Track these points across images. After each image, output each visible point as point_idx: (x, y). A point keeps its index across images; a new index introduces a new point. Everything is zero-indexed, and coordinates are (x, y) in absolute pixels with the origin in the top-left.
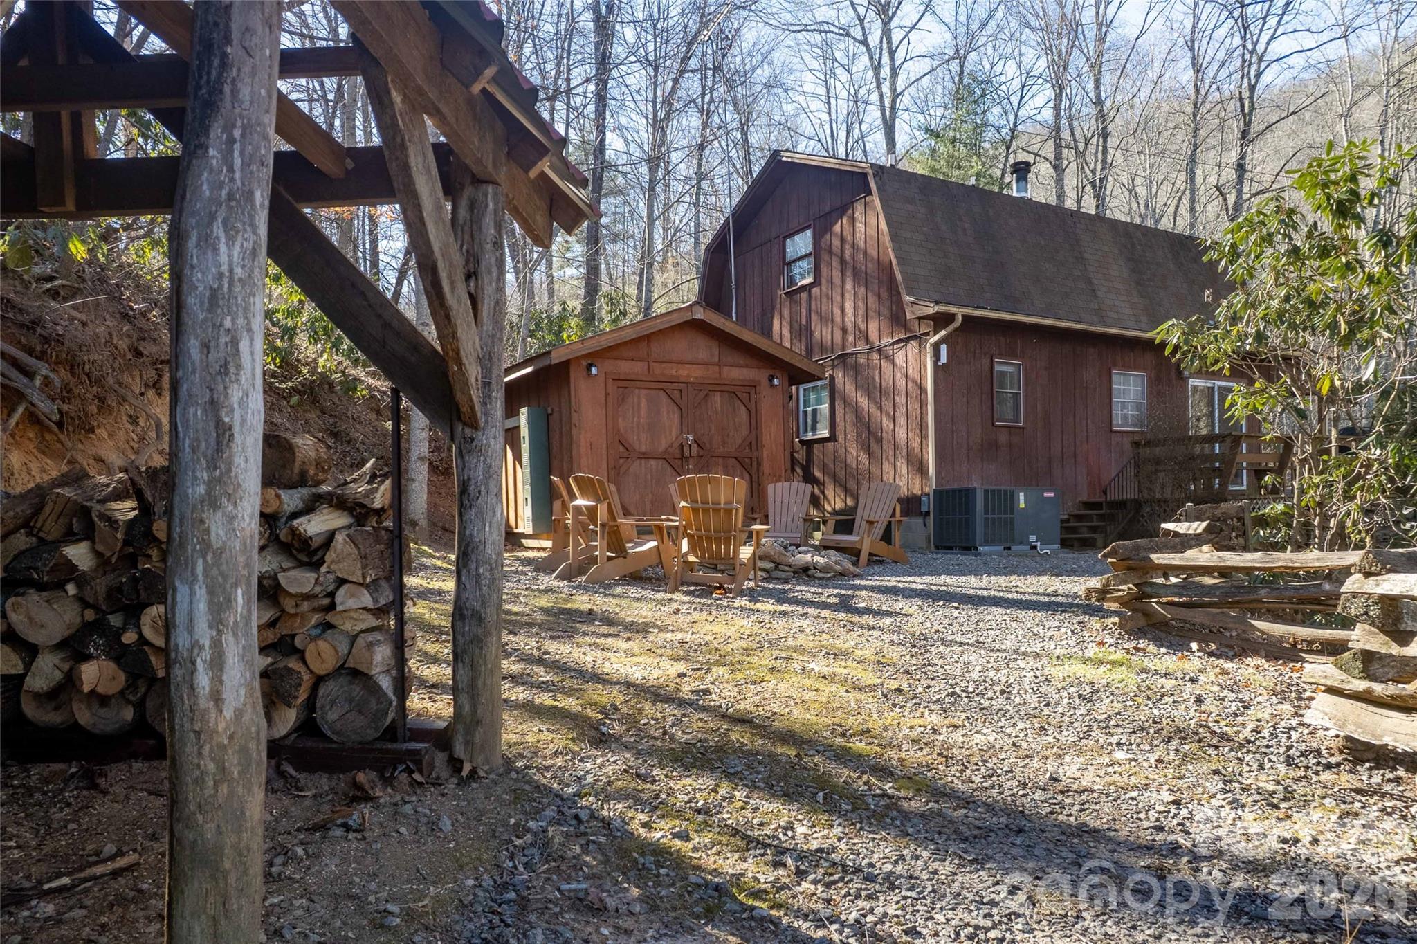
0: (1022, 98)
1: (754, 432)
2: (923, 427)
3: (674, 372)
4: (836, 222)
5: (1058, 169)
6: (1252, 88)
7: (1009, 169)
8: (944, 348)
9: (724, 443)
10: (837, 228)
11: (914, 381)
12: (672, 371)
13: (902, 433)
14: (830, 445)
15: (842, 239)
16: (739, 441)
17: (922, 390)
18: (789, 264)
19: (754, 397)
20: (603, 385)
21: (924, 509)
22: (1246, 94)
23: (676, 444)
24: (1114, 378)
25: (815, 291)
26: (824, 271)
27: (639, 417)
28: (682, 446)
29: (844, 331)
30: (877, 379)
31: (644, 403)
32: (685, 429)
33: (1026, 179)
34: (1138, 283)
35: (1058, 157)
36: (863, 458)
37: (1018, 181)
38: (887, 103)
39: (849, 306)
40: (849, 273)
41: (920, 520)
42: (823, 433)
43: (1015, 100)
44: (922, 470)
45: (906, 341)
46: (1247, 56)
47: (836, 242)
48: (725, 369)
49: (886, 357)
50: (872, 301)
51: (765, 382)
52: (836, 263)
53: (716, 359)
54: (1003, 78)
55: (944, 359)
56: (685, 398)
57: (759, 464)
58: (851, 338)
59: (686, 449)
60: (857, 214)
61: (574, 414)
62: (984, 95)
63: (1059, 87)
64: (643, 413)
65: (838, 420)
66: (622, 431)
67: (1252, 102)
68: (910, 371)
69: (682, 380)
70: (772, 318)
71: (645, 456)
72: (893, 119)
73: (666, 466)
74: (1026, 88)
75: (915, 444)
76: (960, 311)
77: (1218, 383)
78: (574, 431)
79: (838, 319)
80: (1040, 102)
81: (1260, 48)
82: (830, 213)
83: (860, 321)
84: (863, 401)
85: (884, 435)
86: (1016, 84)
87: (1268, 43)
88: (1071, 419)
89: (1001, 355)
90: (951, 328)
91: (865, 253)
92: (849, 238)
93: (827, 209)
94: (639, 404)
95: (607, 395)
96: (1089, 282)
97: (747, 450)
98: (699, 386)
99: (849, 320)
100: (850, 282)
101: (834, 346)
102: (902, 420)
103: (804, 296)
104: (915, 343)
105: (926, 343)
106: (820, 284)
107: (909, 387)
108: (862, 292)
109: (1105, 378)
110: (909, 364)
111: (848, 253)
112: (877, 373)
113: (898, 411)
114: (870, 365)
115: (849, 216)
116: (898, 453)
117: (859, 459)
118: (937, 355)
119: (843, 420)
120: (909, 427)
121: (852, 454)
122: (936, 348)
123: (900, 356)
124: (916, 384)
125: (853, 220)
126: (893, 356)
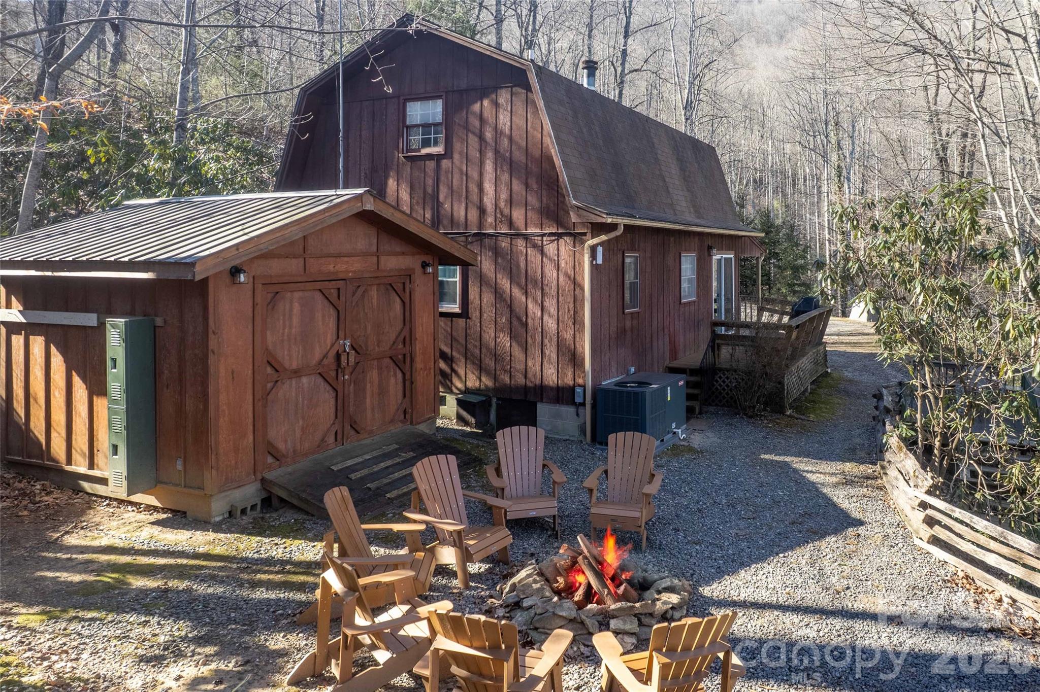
1: (407, 327)
2: (577, 321)
3: (331, 267)
4: (476, 102)
7: (581, 65)
8: (600, 250)
9: (379, 342)
10: (476, 108)
11: (567, 275)
12: (330, 267)
13: (551, 324)
14: (461, 322)
15: (482, 120)
16: (393, 336)
17: (576, 284)
18: (408, 127)
19: (408, 286)
20: (250, 293)
21: (579, 400)
23: (332, 353)
24: (683, 259)
25: (445, 163)
26: (457, 146)
27: (291, 327)
28: (338, 356)
29: (482, 211)
30: (522, 265)
31: (296, 308)
32: (341, 334)
33: (594, 75)
36: (505, 340)
39: (489, 187)
40: (490, 155)
41: (571, 410)
42: (455, 308)
44: (575, 360)
45: (559, 236)
47: (475, 122)
48: (383, 259)
49: (535, 246)
50: (517, 186)
51: (418, 270)
52: (473, 140)
53: (374, 249)
55: (600, 261)
56: (342, 298)
57: (412, 360)
58: (490, 220)
59: (344, 358)
60: (503, 100)
61: (211, 336)
64: (295, 320)
65: (471, 297)
66: (270, 347)
68: (563, 264)
69: (341, 276)
70: (386, 178)
71: (297, 373)
73: (320, 380)
75: (568, 335)
76: (622, 221)
77: (724, 256)
78: (212, 359)
79: (475, 197)
82: (466, 91)
83: (502, 204)
84: (505, 283)
85: (530, 320)
89: (631, 251)
90: (613, 235)
91: (511, 139)
92: (491, 120)
93: (462, 87)
94: (291, 310)
95: (254, 306)
96: (664, 179)
97: (401, 346)
98: (359, 282)
99: (488, 201)
100: (491, 164)
101: (469, 223)
102: (552, 310)
103: (431, 165)
104: (568, 240)
105: (583, 242)
106: (452, 158)
107: (561, 280)
108: (505, 177)
109: (677, 261)
110: (561, 258)
111: (489, 135)
112: (522, 259)
113: (547, 300)
114: (514, 250)
115: (492, 101)
116: (546, 341)
117: (498, 340)
118: (593, 256)
119: (478, 297)
120: (561, 318)
121: (489, 334)
122: (593, 249)
123: (551, 249)
124: (570, 278)
125: (496, 105)
126: (542, 246)
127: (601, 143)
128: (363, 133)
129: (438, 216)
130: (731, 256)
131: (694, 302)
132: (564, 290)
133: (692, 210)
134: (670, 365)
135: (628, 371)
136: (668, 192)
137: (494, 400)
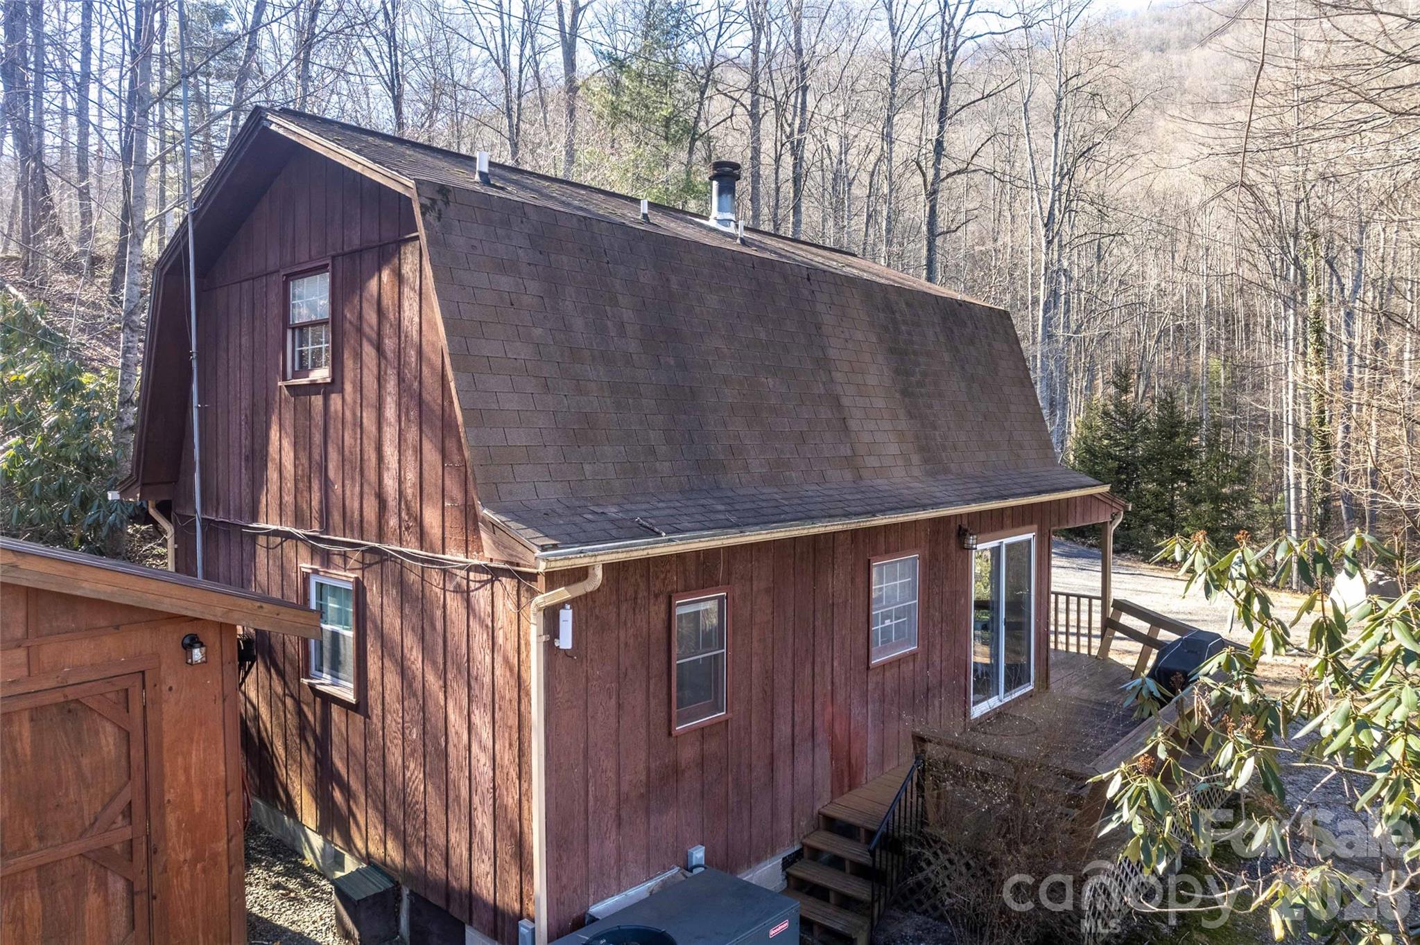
0: (719, 36)
1: (137, 779)
4: (370, 277)
5: (755, 117)
6: (950, 63)
8: (566, 616)
10: (373, 284)
14: (358, 720)
15: (380, 312)
18: (295, 328)
22: (944, 68)
24: (877, 573)
25: (334, 403)
26: (349, 363)
29: (382, 502)
30: (439, 624)
34: (905, 393)
35: (755, 104)
37: (720, 193)
38: (567, 20)
39: (390, 454)
40: (391, 385)
43: (712, 36)
44: (521, 857)
45: (494, 574)
46: (946, 28)
47: (371, 317)
49: (457, 590)
50: (430, 454)
52: (369, 351)
54: (699, 9)
55: (565, 641)
58: (393, 522)
60: (408, 269)
62: (678, 26)
63: (758, 29)
65: (371, 676)
67: (949, 77)
70: (268, 426)
72: (574, 35)
74: (725, 26)
75: (510, 799)
77: (1007, 541)
79: (372, 475)
80: (738, 40)
81: (957, 23)
82: (360, 251)
83: (408, 491)
84: (415, 656)
85: (451, 749)
86: (714, 18)
87: (963, 20)
88: (808, 666)
89: (687, 590)
90: (580, 589)
91: (420, 351)
92: (393, 315)
93: (356, 243)
96: (836, 403)
97: (119, 823)
99: (390, 483)
100: (393, 406)
101: (365, 525)
102: (484, 735)
103: (317, 401)
104: (509, 584)
105: (533, 593)
106: (342, 391)
107: (497, 672)
108: (412, 434)
109: (860, 581)
110: (498, 624)
111: (389, 344)
112: (439, 613)
113: (477, 712)
114: (427, 591)
115: (393, 271)
116: (476, 799)
117: (408, 774)
118: (552, 628)
119: (379, 677)
120: (498, 758)
121: (395, 757)
122: (551, 616)
123: (481, 597)
124: (511, 670)
125: (399, 278)
126: (468, 591)
127: (633, 347)
128: (243, 340)
129: (327, 503)
130: (1030, 536)
131: (913, 655)
132: (502, 698)
133: (915, 459)
134: (830, 812)
135: (687, 857)
136: (846, 429)
137: (405, 892)
